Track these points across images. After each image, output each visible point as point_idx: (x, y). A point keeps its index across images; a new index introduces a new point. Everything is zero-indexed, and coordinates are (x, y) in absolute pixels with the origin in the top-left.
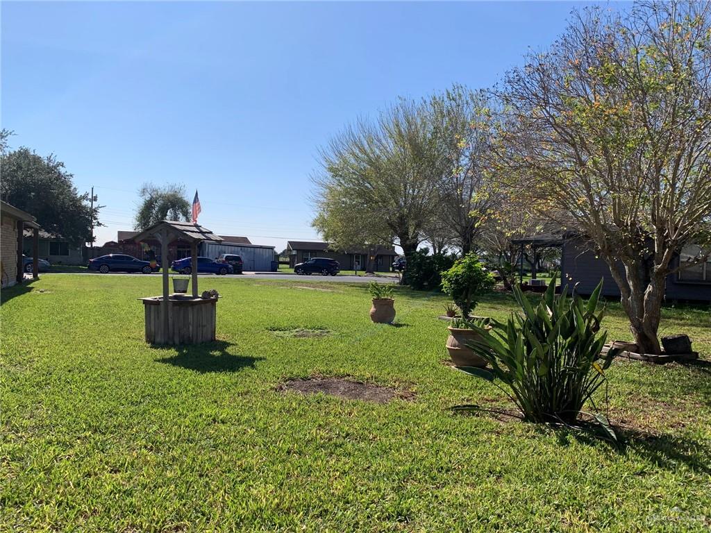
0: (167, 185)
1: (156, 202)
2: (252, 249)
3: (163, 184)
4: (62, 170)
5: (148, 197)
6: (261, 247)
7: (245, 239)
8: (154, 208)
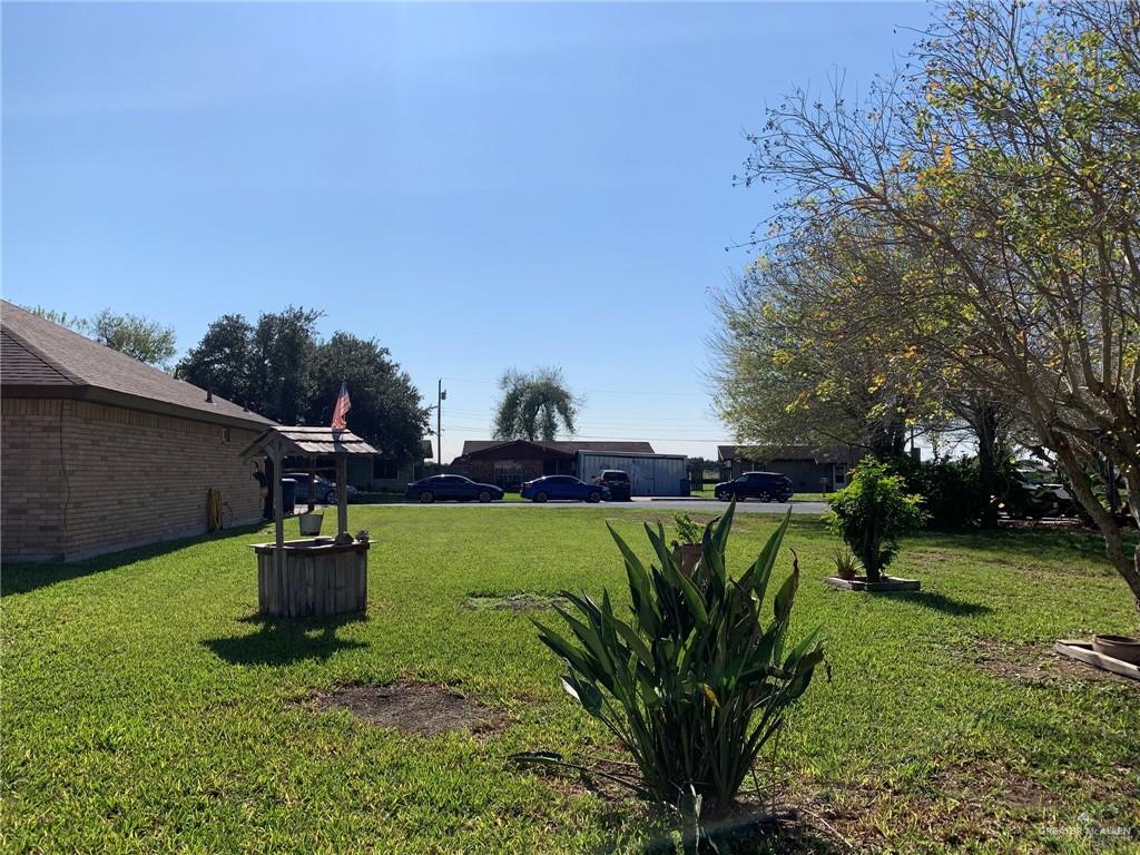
0: (536, 369)
1: (522, 396)
2: (651, 460)
3: (531, 369)
4: (386, 358)
5: (511, 388)
6: (664, 457)
7: (646, 446)
8: (519, 404)
